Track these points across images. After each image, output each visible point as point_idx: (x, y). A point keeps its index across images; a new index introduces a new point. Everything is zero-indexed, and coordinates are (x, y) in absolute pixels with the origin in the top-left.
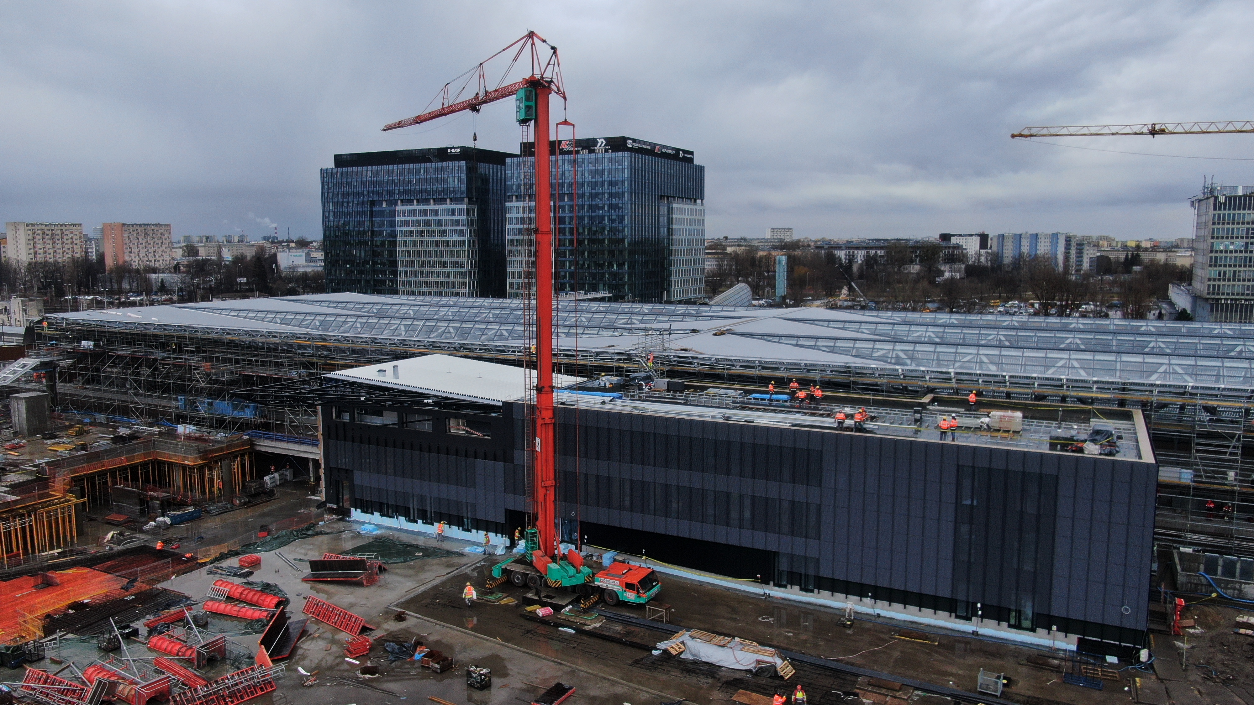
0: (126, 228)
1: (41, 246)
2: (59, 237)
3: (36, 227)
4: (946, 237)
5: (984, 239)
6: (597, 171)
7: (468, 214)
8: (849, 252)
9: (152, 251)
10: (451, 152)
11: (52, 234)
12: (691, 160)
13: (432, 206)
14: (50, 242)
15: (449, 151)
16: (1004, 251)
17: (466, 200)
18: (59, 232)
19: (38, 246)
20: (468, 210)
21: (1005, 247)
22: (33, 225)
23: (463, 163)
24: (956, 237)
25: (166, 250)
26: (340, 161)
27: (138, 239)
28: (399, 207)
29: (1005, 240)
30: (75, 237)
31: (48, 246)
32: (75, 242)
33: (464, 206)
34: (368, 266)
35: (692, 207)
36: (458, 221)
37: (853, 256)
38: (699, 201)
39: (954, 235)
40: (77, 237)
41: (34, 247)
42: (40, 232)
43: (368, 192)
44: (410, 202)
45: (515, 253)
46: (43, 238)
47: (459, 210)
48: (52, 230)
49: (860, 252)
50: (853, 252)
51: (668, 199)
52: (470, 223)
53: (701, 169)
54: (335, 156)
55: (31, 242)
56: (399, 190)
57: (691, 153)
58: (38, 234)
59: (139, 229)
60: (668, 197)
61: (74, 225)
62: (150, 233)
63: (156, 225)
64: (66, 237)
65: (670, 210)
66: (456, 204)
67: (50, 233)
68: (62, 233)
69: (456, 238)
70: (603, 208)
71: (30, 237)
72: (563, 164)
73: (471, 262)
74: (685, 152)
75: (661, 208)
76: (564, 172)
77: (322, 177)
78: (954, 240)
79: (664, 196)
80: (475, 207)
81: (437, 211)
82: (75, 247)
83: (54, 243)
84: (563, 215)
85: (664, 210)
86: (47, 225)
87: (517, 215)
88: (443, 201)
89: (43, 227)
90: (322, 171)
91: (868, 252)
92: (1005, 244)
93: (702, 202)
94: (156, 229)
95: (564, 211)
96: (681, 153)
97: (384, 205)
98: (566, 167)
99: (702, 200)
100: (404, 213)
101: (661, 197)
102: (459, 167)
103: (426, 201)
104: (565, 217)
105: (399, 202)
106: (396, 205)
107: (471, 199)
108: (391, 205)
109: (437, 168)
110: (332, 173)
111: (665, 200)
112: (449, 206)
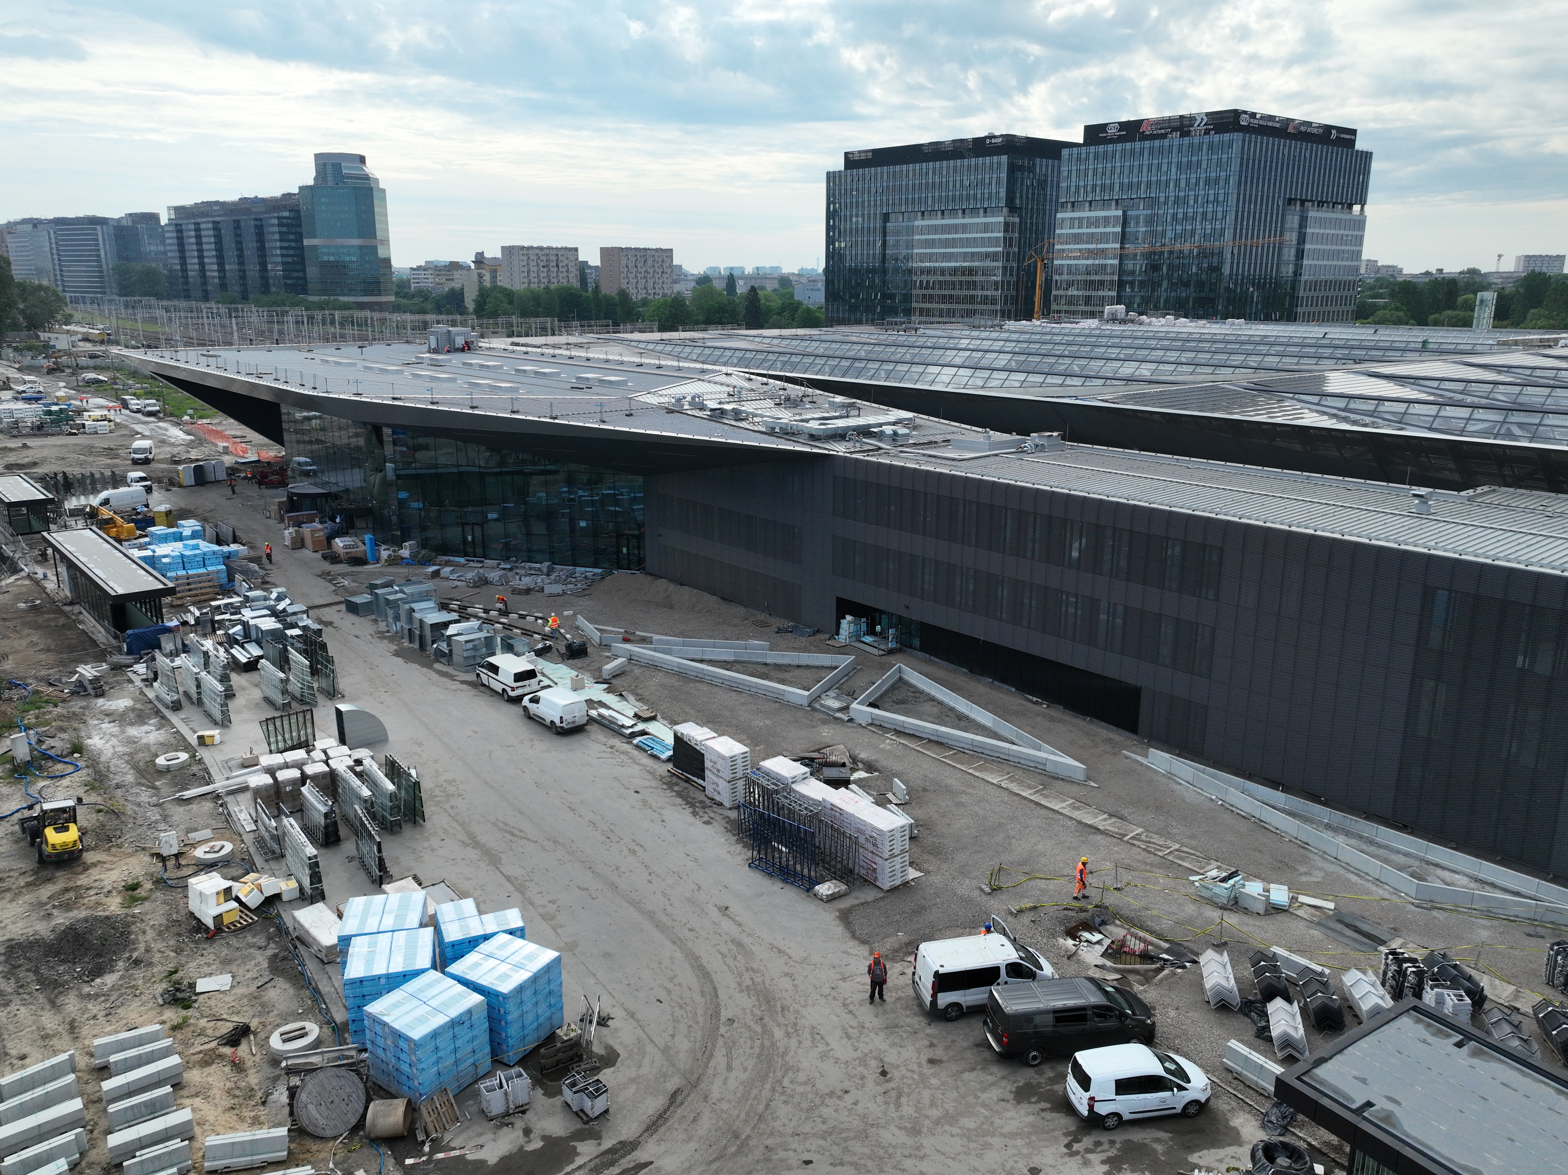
0: (624, 253)
1: (536, 274)
2: (554, 264)
3: (531, 252)
6: (1189, 164)
7: (1006, 231)
9: (651, 281)
10: (991, 143)
11: (547, 260)
12: (1352, 143)
13: (960, 221)
14: (545, 270)
15: (988, 141)
17: (1005, 210)
18: (554, 258)
19: (532, 275)
20: (1006, 225)
22: (527, 249)
23: (1004, 159)
25: (665, 281)
26: (852, 161)
27: (636, 266)
28: (919, 223)
30: (571, 264)
31: (542, 275)
32: (570, 270)
33: (1001, 219)
35: (1343, 215)
36: (991, 240)
38: (1356, 208)
40: (573, 264)
41: (528, 276)
42: (535, 258)
44: (932, 214)
45: (1064, 285)
46: (538, 265)
47: (995, 224)
48: (547, 255)
51: (1302, 204)
52: (1007, 242)
53: (1366, 157)
55: (526, 269)
57: (1353, 132)
58: (533, 260)
59: (639, 255)
60: (1303, 202)
61: (570, 249)
62: (651, 259)
63: (657, 250)
64: (560, 264)
65: (1303, 222)
66: (992, 216)
67: (544, 258)
68: (558, 259)
69: (988, 263)
70: (1194, 218)
71: (525, 263)
72: (1142, 154)
73: (1006, 297)
74: (1341, 130)
75: (1289, 218)
76: (1141, 166)
77: (829, 183)
79: (1295, 200)
80: (1017, 220)
81: (965, 225)
82: (570, 276)
83: (549, 271)
84: (1135, 229)
85: (1293, 220)
86: (542, 249)
87: (1072, 231)
88: (974, 212)
89: (538, 251)
90: (829, 174)
93: (1362, 208)
94: (656, 254)
95: (1138, 223)
96: (1334, 132)
97: (901, 220)
98: (1146, 158)
99: (1362, 205)
100: (924, 230)
101: (1290, 201)
102: (999, 164)
103: (953, 213)
104: (1137, 233)
105: (919, 214)
106: (915, 219)
107: (1012, 208)
108: (909, 220)
109: (969, 166)
110: (840, 177)
111: (1295, 205)
112: (981, 220)
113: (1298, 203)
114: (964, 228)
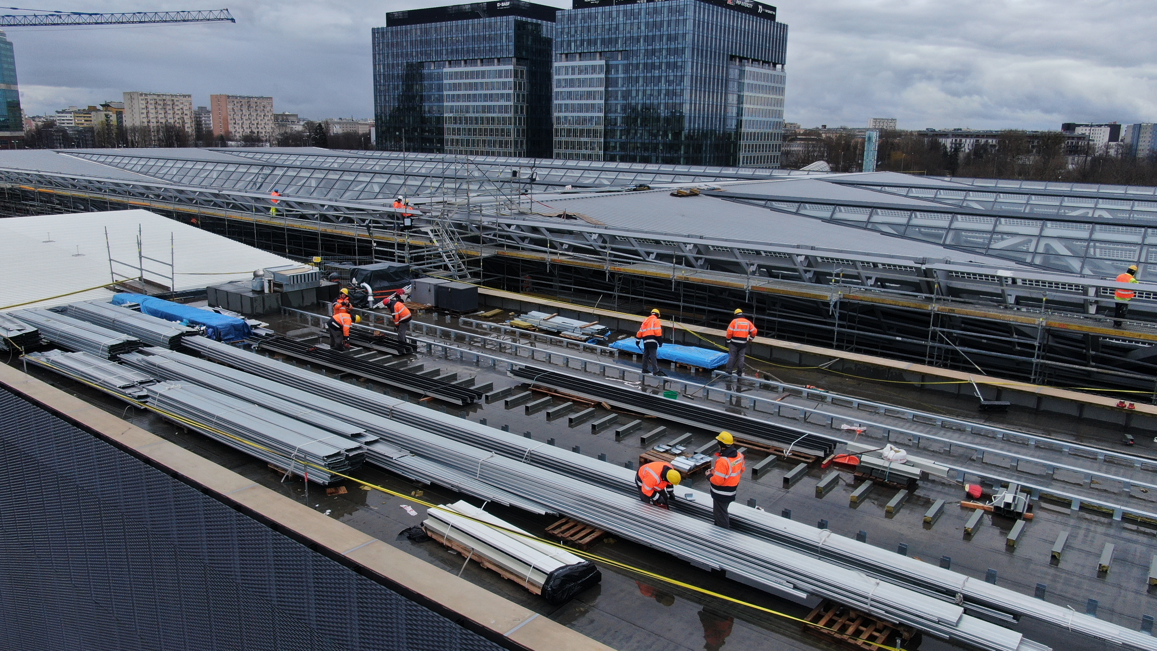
0: (231, 99)
1: (154, 115)
2: (170, 107)
3: (149, 97)
4: (1069, 127)
5: (1115, 130)
6: (655, 23)
7: (516, 76)
8: (956, 140)
9: (255, 122)
10: (501, 6)
11: (164, 104)
12: (773, 17)
13: (479, 68)
14: (162, 112)
15: (498, 5)
16: (1140, 143)
17: (514, 60)
18: (170, 103)
19: (151, 116)
20: (516, 72)
21: (1141, 139)
22: (146, 95)
23: (511, 18)
24: (1081, 128)
25: (267, 122)
26: (392, 19)
27: (242, 110)
28: (447, 70)
29: (1142, 131)
30: (185, 108)
31: (160, 116)
32: (185, 112)
33: (511, 67)
34: (416, 134)
35: (770, 72)
36: (504, 84)
37: (960, 144)
38: (779, 66)
39: (1079, 125)
40: (187, 108)
41: (147, 117)
42: (153, 102)
43: (417, 52)
44: (457, 63)
45: (563, 120)
46: (156, 108)
47: (507, 71)
48: (164, 100)
49: (968, 140)
50: (961, 140)
51: (740, 61)
52: (517, 86)
53: (784, 28)
54: (388, 14)
55: (145, 111)
56: (447, 50)
57: (774, 9)
58: (151, 104)
59: (243, 101)
60: (741, 59)
61: (185, 96)
62: (253, 105)
63: (258, 98)
64: (177, 108)
65: (742, 73)
66: (504, 65)
67: (161, 103)
68: (173, 104)
69: (502, 103)
70: (660, 67)
71: (144, 106)
72: (618, 15)
73: (518, 130)
74: (765, 6)
75: (731, 71)
76: (618, 25)
77: (374, 38)
78: (1079, 131)
79: (735, 57)
80: (525, 69)
81: (483, 72)
82: (185, 117)
83: (166, 113)
84: (615, 76)
85: (734, 73)
86: (159, 95)
87: (567, 77)
88: (490, 61)
89: (155, 97)
90: (374, 31)
91: (977, 141)
92: (1141, 135)
93: (782, 67)
94: (259, 101)
95: (617, 71)
96: (760, 7)
97: (432, 68)
98: (621, 19)
99: (783, 65)
100: (451, 76)
101: (732, 57)
102: (508, 22)
103: (473, 62)
104: (617, 78)
105: (447, 63)
106: (444, 67)
107: (520, 59)
108: (439, 67)
109: (484, 24)
110: (383, 33)
111: (735, 61)
112: (496, 67)
113: (738, 60)
114: (483, 74)
